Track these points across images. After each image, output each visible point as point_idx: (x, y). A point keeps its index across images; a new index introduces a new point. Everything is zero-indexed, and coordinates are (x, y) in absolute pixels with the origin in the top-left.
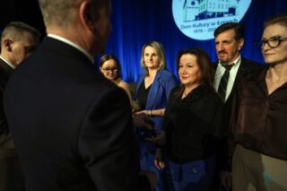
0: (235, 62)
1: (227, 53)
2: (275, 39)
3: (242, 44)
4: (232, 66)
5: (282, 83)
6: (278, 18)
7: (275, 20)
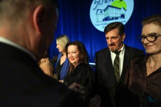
0: (122, 49)
1: (115, 45)
2: (151, 35)
3: (124, 37)
4: (120, 52)
5: (157, 68)
6: (152, 19)
7: (150, 20)
